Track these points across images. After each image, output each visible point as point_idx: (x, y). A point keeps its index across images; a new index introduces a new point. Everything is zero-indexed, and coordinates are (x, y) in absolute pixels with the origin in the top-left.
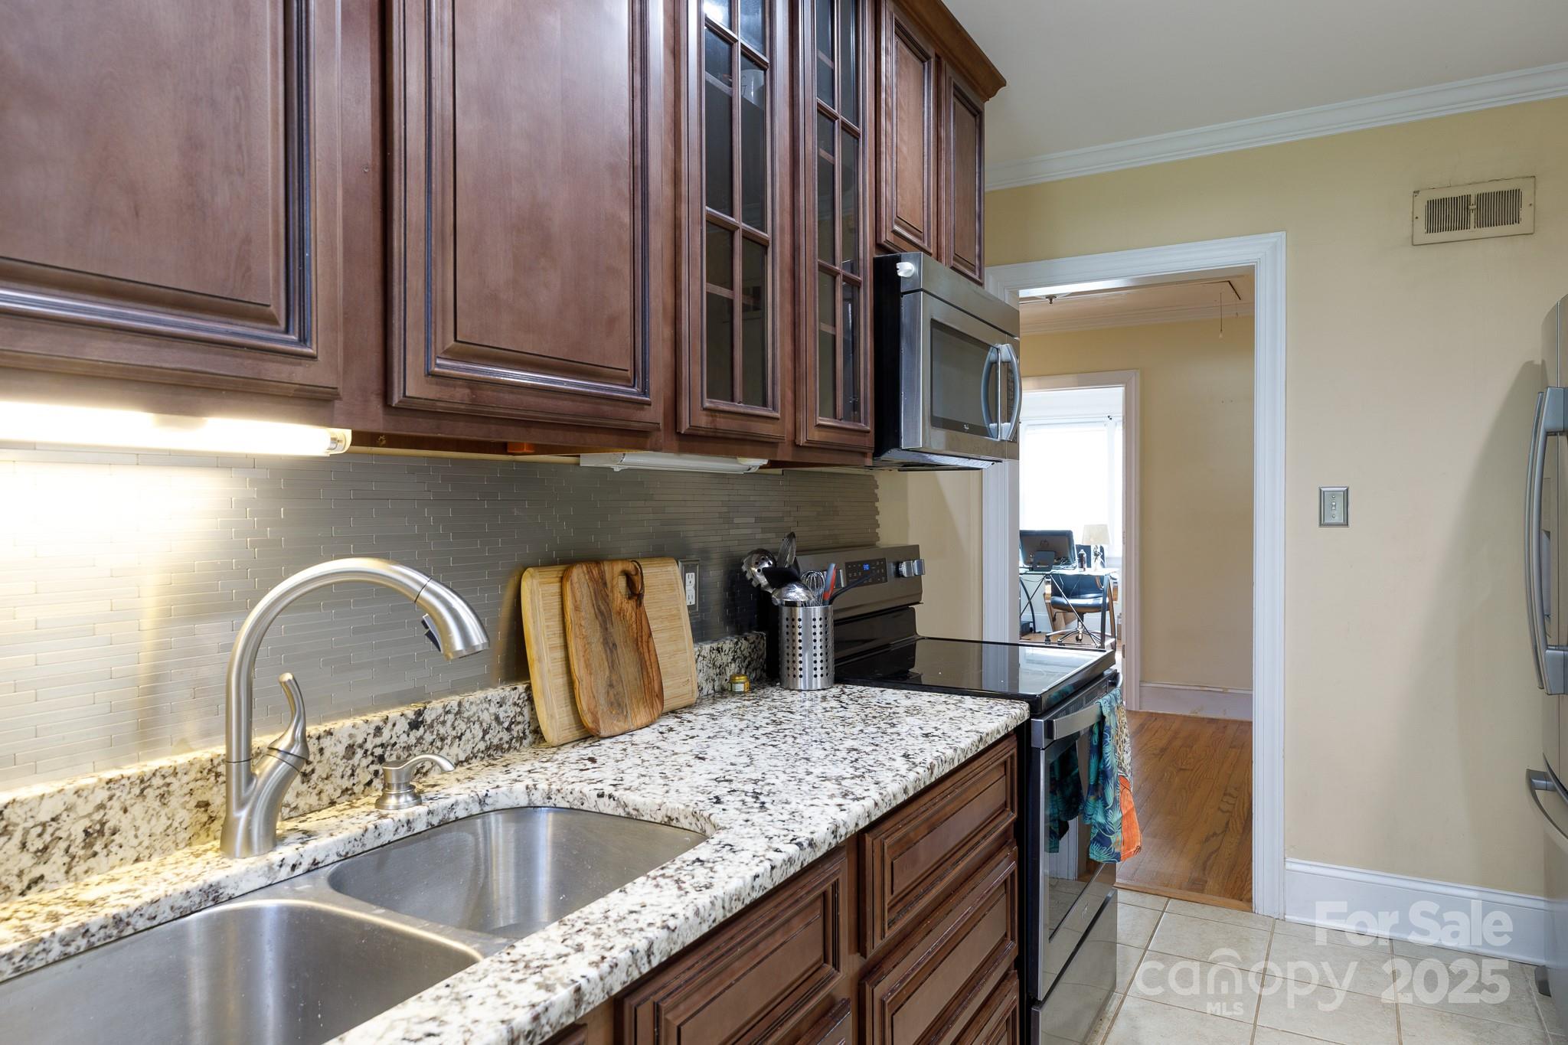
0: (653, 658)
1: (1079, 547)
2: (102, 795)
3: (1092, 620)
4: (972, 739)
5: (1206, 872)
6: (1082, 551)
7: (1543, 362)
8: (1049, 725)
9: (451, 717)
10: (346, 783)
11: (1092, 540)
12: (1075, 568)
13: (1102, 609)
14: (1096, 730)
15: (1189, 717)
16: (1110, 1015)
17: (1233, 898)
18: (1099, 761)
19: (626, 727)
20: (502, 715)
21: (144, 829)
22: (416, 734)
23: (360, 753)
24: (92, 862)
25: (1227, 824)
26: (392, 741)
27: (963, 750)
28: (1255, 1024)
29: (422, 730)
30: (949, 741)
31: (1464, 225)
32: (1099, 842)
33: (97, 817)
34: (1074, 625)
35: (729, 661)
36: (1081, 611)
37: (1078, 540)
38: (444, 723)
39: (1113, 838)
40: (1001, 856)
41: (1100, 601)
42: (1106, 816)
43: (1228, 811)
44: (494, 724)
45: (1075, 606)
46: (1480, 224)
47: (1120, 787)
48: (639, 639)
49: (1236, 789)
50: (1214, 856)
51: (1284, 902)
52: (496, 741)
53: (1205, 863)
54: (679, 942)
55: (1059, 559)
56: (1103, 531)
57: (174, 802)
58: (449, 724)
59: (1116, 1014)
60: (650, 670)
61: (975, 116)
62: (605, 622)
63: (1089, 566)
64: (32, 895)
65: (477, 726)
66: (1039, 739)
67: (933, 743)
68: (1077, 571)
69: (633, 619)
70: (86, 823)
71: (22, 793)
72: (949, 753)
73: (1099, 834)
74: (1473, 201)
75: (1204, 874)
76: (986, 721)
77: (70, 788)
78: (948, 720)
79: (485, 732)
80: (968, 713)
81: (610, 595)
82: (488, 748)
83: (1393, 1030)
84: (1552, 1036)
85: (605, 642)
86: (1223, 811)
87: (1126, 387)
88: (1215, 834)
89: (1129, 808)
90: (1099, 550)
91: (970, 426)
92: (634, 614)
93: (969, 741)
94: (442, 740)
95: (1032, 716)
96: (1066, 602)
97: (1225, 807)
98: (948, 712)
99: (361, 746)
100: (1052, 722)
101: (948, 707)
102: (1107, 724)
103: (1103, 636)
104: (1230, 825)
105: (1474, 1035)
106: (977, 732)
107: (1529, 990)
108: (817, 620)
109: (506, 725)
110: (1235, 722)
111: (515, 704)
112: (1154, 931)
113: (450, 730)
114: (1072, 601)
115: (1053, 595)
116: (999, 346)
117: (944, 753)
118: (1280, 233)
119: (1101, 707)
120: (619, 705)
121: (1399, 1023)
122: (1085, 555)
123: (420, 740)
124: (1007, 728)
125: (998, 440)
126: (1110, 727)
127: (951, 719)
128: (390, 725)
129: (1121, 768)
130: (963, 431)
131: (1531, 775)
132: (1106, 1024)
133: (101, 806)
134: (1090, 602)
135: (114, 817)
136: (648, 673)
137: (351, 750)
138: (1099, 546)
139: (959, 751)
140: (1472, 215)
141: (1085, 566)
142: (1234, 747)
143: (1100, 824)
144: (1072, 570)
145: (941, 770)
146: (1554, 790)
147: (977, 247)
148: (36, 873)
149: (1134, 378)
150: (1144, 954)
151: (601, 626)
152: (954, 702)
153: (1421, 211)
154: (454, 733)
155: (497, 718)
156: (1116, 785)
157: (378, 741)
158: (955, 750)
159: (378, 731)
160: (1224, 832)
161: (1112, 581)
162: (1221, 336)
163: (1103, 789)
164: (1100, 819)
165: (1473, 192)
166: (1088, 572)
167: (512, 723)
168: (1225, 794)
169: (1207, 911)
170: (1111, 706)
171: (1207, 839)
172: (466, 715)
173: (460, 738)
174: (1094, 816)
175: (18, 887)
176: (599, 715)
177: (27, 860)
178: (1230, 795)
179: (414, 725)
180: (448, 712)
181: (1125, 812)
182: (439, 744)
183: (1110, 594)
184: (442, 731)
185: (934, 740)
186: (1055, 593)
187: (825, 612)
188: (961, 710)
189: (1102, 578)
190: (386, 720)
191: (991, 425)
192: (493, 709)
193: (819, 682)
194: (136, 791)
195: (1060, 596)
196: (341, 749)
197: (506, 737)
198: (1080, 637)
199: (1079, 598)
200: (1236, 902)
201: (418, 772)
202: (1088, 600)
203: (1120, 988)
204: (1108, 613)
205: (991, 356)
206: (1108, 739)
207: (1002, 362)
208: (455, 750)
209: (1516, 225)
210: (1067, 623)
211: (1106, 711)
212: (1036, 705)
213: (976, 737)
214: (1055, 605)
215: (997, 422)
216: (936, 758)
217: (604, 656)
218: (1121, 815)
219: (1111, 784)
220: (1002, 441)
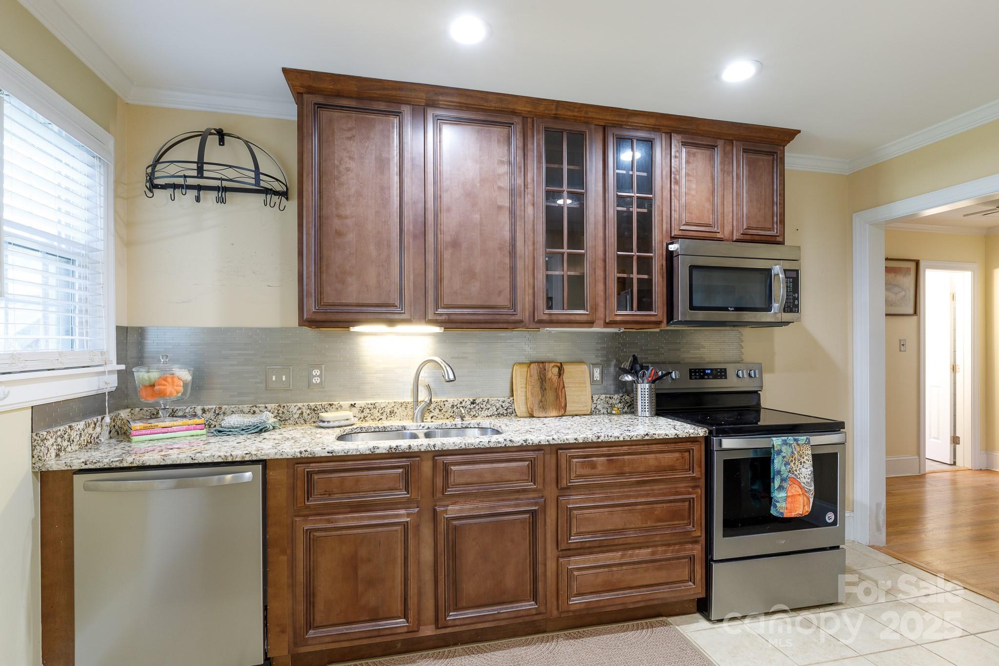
0: (563, 395)
2: (393, 405)
8: (720, 441)
9: (485, 403)
10: (451, 414)
19: (546, 416)
20: (504, 405)
21: (402, 413)
22: (472, 406)
23: (455, 408)
24: (391, 418)
26: (466, 406)
29: (475, 405)
32: (773, 505)
33: (392, 409)
35: (617, 402)
38: (482, 404)
42: (774, 492)
44: (501, 407)
47: (789, 482)
48: (558, 388)
52: (501, 413)
54: (446, 447)
57: (408, 409)
58: (484, 405)
60: (561, 399)
62: (542, 381)
64: (380, 421)
65: (494, 407)
66: (714, 446)
69: (556, 381)
70: (390, 410)
71: (380, 401)
73: (774, 502)
77: (387, 401)
79: (497, 409)
81: (547, 373)
82: (498, 414)
85: (541, 388)
89: (794, 494)
91: (736, 308)
92: (557, 380)
94: (482, 409)
95: (710, 435)
99: (456, 406)
102: (775, 449)
108: (646, 389)
109: (505, 408)
111: (509, 403)
113: (485, 407)
119: (772, 440)
120: (544, 408)
123: (474, 408)
126: (778, 451)
128: (465, 402)
129: (792, 473)
130: (727, 310)
133: (393, 407)
135: (396, 410)
136: (560, 400)
137: (453, 406)
148: (381, 417)
151: (540, 382)
154: (486, 408)
155: (502, 406)
157: (461, 405)
159: (461, 403)
167: (507, 408)
172: (490, 403)
173: (488, 409)
175: (378, 419)
176: (534, 410)
177: (379, 414)
179: (473, 403)
180: (484, 401)
181: (789, 494)
182: (481, 410)
184: (482, 406)
187: (650, 386)
190: (463, 400)
192: (500, 403)
193: (647, 414)
194: (400, 405)
196: (450, 406)
197: (505, 412)
201: (474, 416)
206: (775, 457)
208: (486, 412)
215: (772, 304)
217: (540, 392)
218: (786, 495)
219: (778, 479)
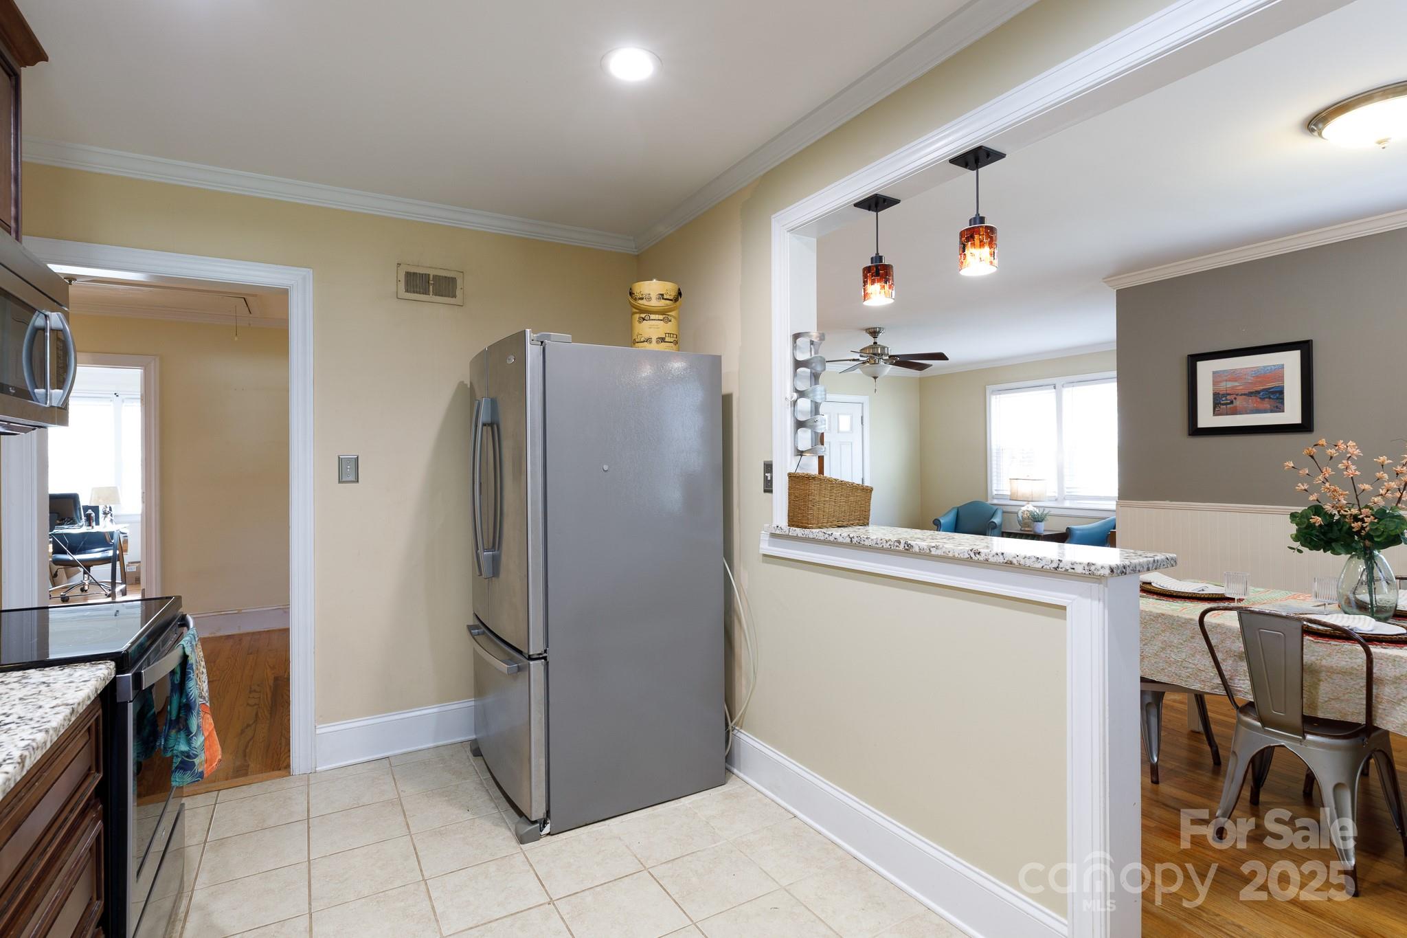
1: (86, 508)
3: (102, 573)
4: (63, 714)
5: (247, 758)
6: (90, 511)
7: (471, 383)
8: (138, 678)
11: (101, 501)
12: (81, 526)
13: (111, 560)
14: (178, 671)
15: (209, 638)
16: (181, 915)
17: (273, 770)
18: (181, 696)
25: (257, 714)
27: (55, 729)
28: (309, 861)
30: (33, 724)
31: (426, 292)
32: (181, 768)
34: (79, 577)
36: (88, 565)
37: (84, 501)
39: (197, 761)
40: (87, 821)
41: (110, 553)
42: (189, 742)
43: (255, 704)
45: (81, 561)
46: (436, 294)
47: (202, 714)
49: (258, 685)
50: (251, 743)
51: (316, 759)
53: (244, 751)
55: (62, 520)
56: (113, 493)
59: (187, 912)
61: (9, 76)
63: (98, 523)
66: (127, 692)
67: (11, 732)
68: (85, 529)
72: (40, 737)
73: (183, 762)
74: (431, 279)
75: (245, 760)
76: (72, 691)
78: (17, 702)
80: (43, 687)
83: (401, 818)
84: (484, 779)
86: (251, 706)
87: (145, 370)
88: (248, 726)
89: (210, 729)
90: (108, 509)
91: (15, 388)
93: (61, 717)
95: (117, 673)
96: (71, 558)
97: (252, 702)
98: (13, 692)
100: (141, 673)
101: (9, 686)
102: (190, 662)
103: (114, 584)
104: (260, 714)
105: (447, 798)
106: (67, 705)
107: (468, 758)
110: (248, 634)
112: (210, 824)
114: (77, 557)
115: (54, 553)
116: (48, 313)
117: (33, 740)
118: (308, 269)
119: (184, 648)
121: (404, 811)
122: (93, 515)
124: (96, 691)
125: (48, 405)
126: (192, 664)
127: (21, 699)
129: (201, 697)
130: (8, 393)
131: (470, 628)
132: (178, 927)
134: (99, 555)
138: (108, 506)
139: (51, 732)
140: (431, 287)
141: (94, 524)
142: (251, 654)
143: (182, 752)
144: (80, 529)
145: (33, 759)
146: (483, 633)
147: (13, 209)
149: (152, 364)
150: (204, 847)
152: (16, 680)
153: (402, 277)
156: (198, 714)
158: (47, 731)
160: (256, 721)
161: (121, 536)
162: (236, 339)
163: (186, 720)
164: (183, 747)
165: (432, 273)
166: (96, 529)
168: (250, 692)
169: (255, 789)
170: (192, 646)
171: (243, 732)
174: (175, 748)
178: (255, 691)
181: (206, 734)
183: (121, 547)
185: (10, 729)
186: (58, 550)
188: (29, 687)
189: (112, 534)
191: (36, 390)
195: (65, 553)
198: (86, 588)
199: (85, 553)
200: (277, 773)
202: (96, 554)
203: (187, 889)
204: (118, 563)
205: (39, 321)
206: (191, 675)
207: (51, 330)
209: (454, 299)
210: (69, 577)
211: (188, 651)
212: (121, 661)
213: (67, 711)
214: (56, 562)
215: (45, 387)
216: (26, 748)
218: (203, 738)
219: (195, 713)
220: (52, 407)
